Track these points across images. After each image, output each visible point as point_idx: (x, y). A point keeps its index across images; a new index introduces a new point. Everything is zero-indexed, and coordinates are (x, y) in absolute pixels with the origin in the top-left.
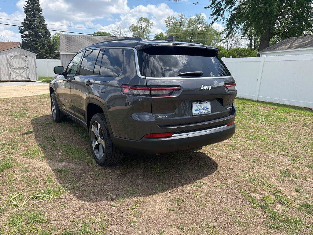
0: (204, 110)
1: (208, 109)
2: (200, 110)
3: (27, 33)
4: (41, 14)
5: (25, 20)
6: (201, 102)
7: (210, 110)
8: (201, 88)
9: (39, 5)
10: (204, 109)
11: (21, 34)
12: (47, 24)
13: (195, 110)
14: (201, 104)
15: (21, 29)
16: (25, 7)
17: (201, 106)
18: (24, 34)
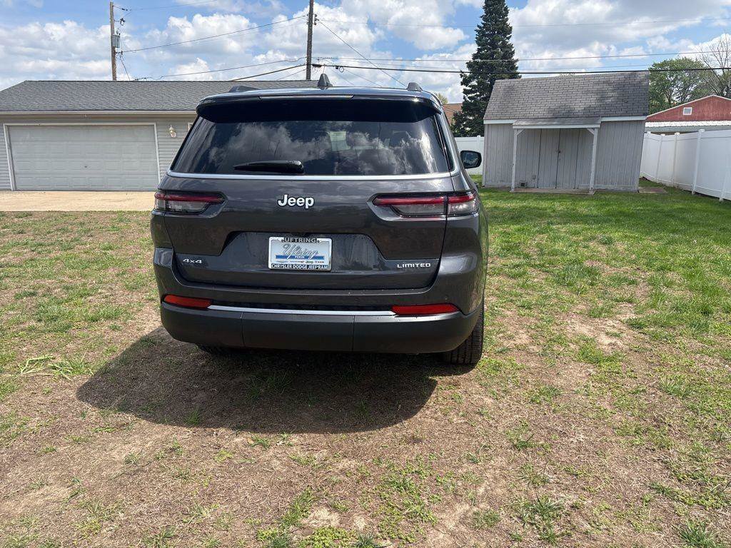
0: (305, 260)
1: (322, 258)
2: (292, 257)
3: (474, 83)
4: (508, 38)
5: (475, 56)
6: (300, 239)
7: (326, 262)
8: (280, 202)
9: (507, 19)
10: (306, 257)
11: (464, 87)
12: (517, 60)
13: (278, 257)
14: (298, 244)
15: (465, 75)
16: (478, 29)
17: (299, 248)
18: (470, 86)
